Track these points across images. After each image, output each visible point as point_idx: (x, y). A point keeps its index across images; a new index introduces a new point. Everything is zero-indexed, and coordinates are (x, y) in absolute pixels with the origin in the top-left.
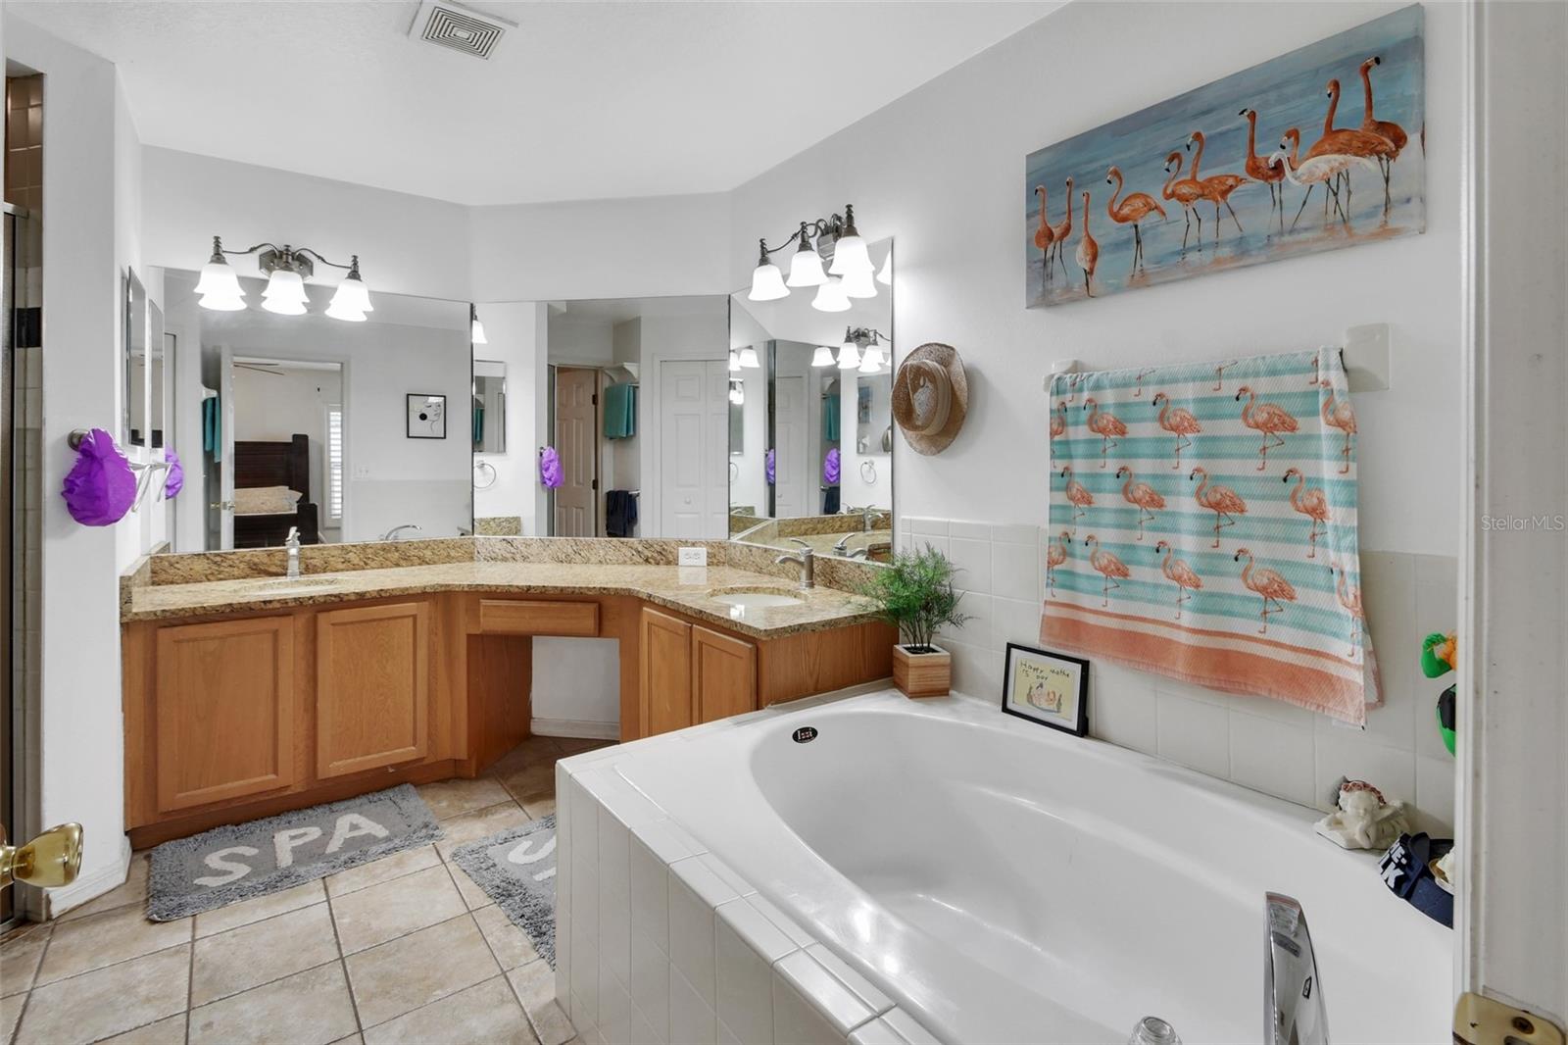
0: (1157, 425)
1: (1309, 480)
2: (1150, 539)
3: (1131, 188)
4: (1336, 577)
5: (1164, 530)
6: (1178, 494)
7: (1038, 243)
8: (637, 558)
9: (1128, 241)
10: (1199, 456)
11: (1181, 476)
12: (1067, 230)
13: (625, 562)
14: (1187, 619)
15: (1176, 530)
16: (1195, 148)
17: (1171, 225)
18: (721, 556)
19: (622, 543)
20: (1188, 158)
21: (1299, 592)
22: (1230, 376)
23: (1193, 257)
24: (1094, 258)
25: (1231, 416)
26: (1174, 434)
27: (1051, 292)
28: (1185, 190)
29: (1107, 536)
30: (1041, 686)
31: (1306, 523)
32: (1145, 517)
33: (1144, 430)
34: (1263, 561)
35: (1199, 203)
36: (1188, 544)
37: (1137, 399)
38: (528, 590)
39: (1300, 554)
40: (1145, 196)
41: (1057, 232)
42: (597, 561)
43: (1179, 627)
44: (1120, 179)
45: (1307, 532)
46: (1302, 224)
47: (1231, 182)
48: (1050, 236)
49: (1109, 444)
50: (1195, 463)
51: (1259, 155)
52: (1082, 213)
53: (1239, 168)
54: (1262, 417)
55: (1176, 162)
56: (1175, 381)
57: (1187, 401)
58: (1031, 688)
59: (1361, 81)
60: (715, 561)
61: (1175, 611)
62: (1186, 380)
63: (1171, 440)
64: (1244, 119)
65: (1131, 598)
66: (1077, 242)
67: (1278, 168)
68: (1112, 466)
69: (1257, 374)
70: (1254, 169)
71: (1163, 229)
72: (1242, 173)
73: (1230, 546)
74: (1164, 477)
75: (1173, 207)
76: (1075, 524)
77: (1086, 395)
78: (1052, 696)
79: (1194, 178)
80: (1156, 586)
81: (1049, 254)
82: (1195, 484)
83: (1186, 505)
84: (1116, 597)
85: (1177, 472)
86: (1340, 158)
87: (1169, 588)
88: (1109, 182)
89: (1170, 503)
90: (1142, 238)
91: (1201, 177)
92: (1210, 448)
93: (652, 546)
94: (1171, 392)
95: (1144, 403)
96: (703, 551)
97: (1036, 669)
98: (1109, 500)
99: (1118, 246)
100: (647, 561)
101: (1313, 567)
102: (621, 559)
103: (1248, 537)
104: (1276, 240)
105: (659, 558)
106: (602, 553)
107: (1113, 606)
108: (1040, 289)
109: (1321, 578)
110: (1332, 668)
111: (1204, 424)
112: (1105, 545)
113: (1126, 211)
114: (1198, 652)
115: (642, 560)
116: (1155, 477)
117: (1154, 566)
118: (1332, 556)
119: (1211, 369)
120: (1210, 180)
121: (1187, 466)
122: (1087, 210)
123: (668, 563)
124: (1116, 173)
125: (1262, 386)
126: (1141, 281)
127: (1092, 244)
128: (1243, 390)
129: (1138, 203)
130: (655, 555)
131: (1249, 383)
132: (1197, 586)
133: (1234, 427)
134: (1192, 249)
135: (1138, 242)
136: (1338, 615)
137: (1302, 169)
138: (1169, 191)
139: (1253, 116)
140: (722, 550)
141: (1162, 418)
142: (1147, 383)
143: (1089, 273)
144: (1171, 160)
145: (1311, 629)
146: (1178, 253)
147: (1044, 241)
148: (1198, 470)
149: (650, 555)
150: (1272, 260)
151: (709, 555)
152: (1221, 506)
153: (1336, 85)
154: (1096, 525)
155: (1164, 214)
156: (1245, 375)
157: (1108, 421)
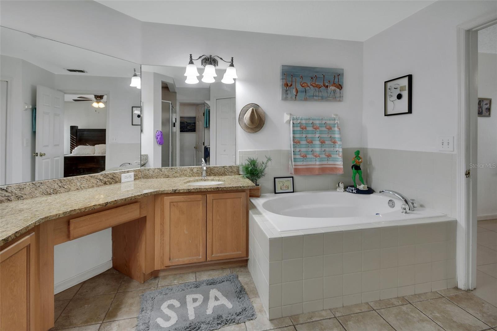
0: (312, 128)
1: (333, 137)
2: (310, 149)
3: (304, 81)
4: (338, 152)
5: (313, 147)
6: (315, 141)
7: (285, 86)
8: (100, 183)
9: (304, 91)
10: (320, 134)
11: (316, 137)
12: (291, 85)
13: (93, 187)
14: (318, 163)
15: (315, 147)
16: (315, 78)
17: (311, 91)
18: (140, 176)
19: (91, 177)
20: (314, 79)
21: (332, 155)
22: (324, 120)
23: (315, 97)
24: (297, 93)
25: (324, 127)
26: (315, 130)
27: (287, 97)
28: (314, 85)
29: (303, 150)
30: (283, 185)
31: (332, 144)
32: (310, 145)
33: (310, 129)
34: (327, 151)
35: (316, 88)
36: (318, 149)
37: (308, 123)
38: (106, 205)
39: (332, 149)
40: (307, 84)
41: (289, 85)
42: (76, 189)
43: (316, 165)
44: (302, 78)
45: (333, 146)
46: (330, 97)
47: (321, 86)
48: (288, 85)
49: (304, 131)
50: (319, 135)
51: (325, 83)
52: (295, 83)
53: (322, 84)
54: (328, 127)
55: (312, 79)
56: (315, 120)
57: (317, 124)
58: (281, 186)
59: (337, 77)
60: (137, 178)
61: (315, 162)
62: (317, 120)
63: (314, 131)
64: (323, 76)
65: (307, 161)
66: (294, 88)
67: (327, 86)
68: (304, 136)
69: (327, 120)
70: (324, 85)
71: (310, 91)
72: (322, 85)
73: (323, 149)
74: (313, 138)
75: (311, 87)
76: (296, 148)
77: (299, 121)
78: (286, 186)
79: (315, 83)
80: (311, 158)
81: (287, 89)
82: (319, 139)
83: (317, 142)
84: (305, 161)
85: (315, 136)
86: (335, 88)
87: (314, 158)
88: (300, 78)
89: (314, 142)
90: (306, 91)
91: (317, 83)
92: (321, 132)
93: (108, 176)
94: (315, 122)
95: (310, 124)
96: (132, 174)
97: (282, 182)
98: (304, 142)
99: (302, 92)
100: (105, 183)
101: (334, 151)
102: (91, 185)
103: (326, 147)
104: (327, 98)
105: (111, 181)
106: (78, 184)
107: (305, 163)
108: (285, 96)
109: (335, 153)
110: (337, 166)
111: (320, 128)
112: (303, 151)
113: (303, 85)
114: (320, 168)
115: (102, 184)
116: (312, 138)
117: (311, 154)
118: (337, 149)
119: (321, 118)
120: (318, 85)
121: (317, 135)
122: (296, 82)
123: (116, 182)
124: (302, 77)
125: (328, 122)
126: (306, 99)
127: (297, 90)
128: (325, 123)
129: (306, 84)
130: (110, 180)
131: (326, 121)
132: (320, 157)
133: (324, 129)
134: (315, 96)
135: (306, 92)
136: (338, 158)
137: (331, 87)
138: (311, 84)
139: (324, 76)
140: (140, 173)
141: (313, 127)
142: (310, 120)
143: (296, 95)
144: (311, 78)
145: (334, 161)
146: (312, 96)
147: (286, 86)
148: (319, 136)
149: (107, 180)
150: (326, 101)
151: (135, 176)
152: (322, 142)
153: (335, 76)
154: (301, 148)
155: (310, 88)
156: (326, 120)
157: (304, 127)
